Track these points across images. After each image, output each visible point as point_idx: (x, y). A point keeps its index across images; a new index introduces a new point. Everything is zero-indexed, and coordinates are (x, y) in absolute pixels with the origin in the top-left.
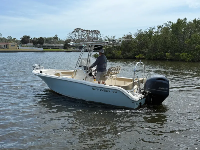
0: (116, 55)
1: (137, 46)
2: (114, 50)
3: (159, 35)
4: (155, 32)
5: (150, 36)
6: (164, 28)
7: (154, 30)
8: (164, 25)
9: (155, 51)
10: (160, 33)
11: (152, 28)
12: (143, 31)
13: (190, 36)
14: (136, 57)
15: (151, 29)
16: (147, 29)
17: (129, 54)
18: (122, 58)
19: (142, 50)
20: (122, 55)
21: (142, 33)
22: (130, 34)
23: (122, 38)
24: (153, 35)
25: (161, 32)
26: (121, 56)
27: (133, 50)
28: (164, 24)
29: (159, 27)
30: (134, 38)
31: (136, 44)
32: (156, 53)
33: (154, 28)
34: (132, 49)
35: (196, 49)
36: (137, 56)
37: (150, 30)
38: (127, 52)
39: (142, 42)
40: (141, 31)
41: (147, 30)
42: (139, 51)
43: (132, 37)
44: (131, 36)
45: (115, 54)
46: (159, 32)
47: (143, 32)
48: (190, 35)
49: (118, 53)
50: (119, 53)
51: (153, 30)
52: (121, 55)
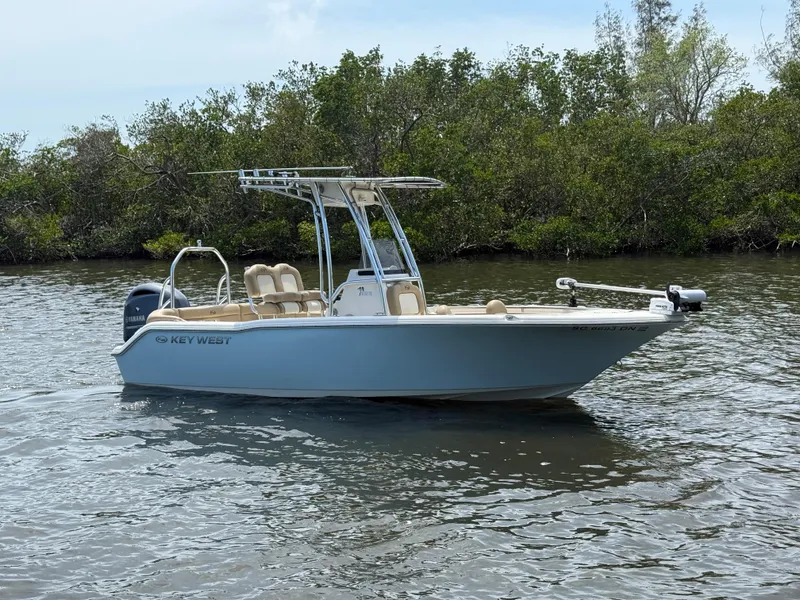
0: (30, 242)
1: (151, 191)
2: (19, 212)
3: (258, 134)
4: (241, 117)
5: (215, 138)
6: (281, 96)
7: (231, 108)
8: (280, 84)
9: (246, 215)
10: (264, 124)
11: (220, 95)
12: (174, 108)
13: (405, 137)
14: (148, 246)
15: (216, 101)
16: (198, 103)
17: (109, 235)
18: (68, 258)
19: (177, 208)
20: (67, 238)
21: (174, 117)
22: (106, 122)
23: (59, 145)
24: (231, 130)
25: (268, 116)
26: (60, 246)
27: (130, 212)
28: (282, 75)
29: (254, 93)
30: (132, 147)
31: (146, 178)
32: (251, 223)
33: (230, 98)
34: (123, 205)
35: (434, 202)
36: (156, 245)
37: (213, 104)
38: (98, 225)
39: (176, 167)
40: (165, 107)
41: (199, 107)
42: (165, 217)
43: (118, 142)
44: (113, 133)
45: (23, 237)
46: (259, 114)
47: (179, 114)
48: (406, 133)
49: (42, 231)
50: (50, 230)
51: (226, 103)
52: (64, 239)
